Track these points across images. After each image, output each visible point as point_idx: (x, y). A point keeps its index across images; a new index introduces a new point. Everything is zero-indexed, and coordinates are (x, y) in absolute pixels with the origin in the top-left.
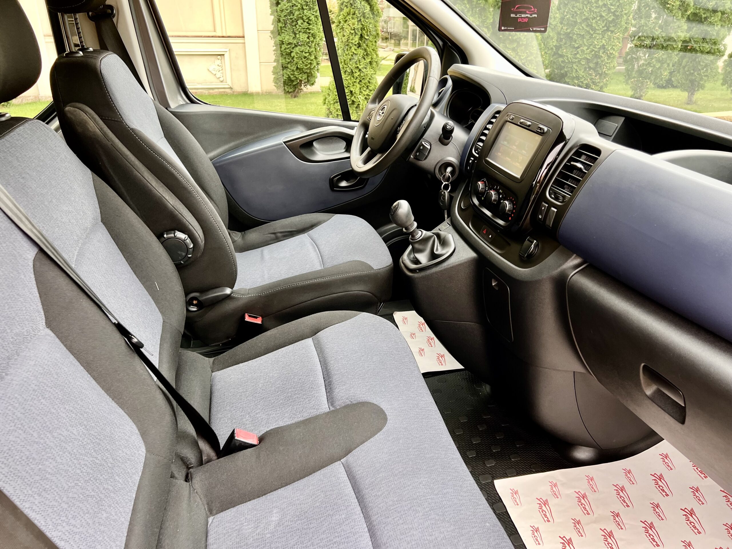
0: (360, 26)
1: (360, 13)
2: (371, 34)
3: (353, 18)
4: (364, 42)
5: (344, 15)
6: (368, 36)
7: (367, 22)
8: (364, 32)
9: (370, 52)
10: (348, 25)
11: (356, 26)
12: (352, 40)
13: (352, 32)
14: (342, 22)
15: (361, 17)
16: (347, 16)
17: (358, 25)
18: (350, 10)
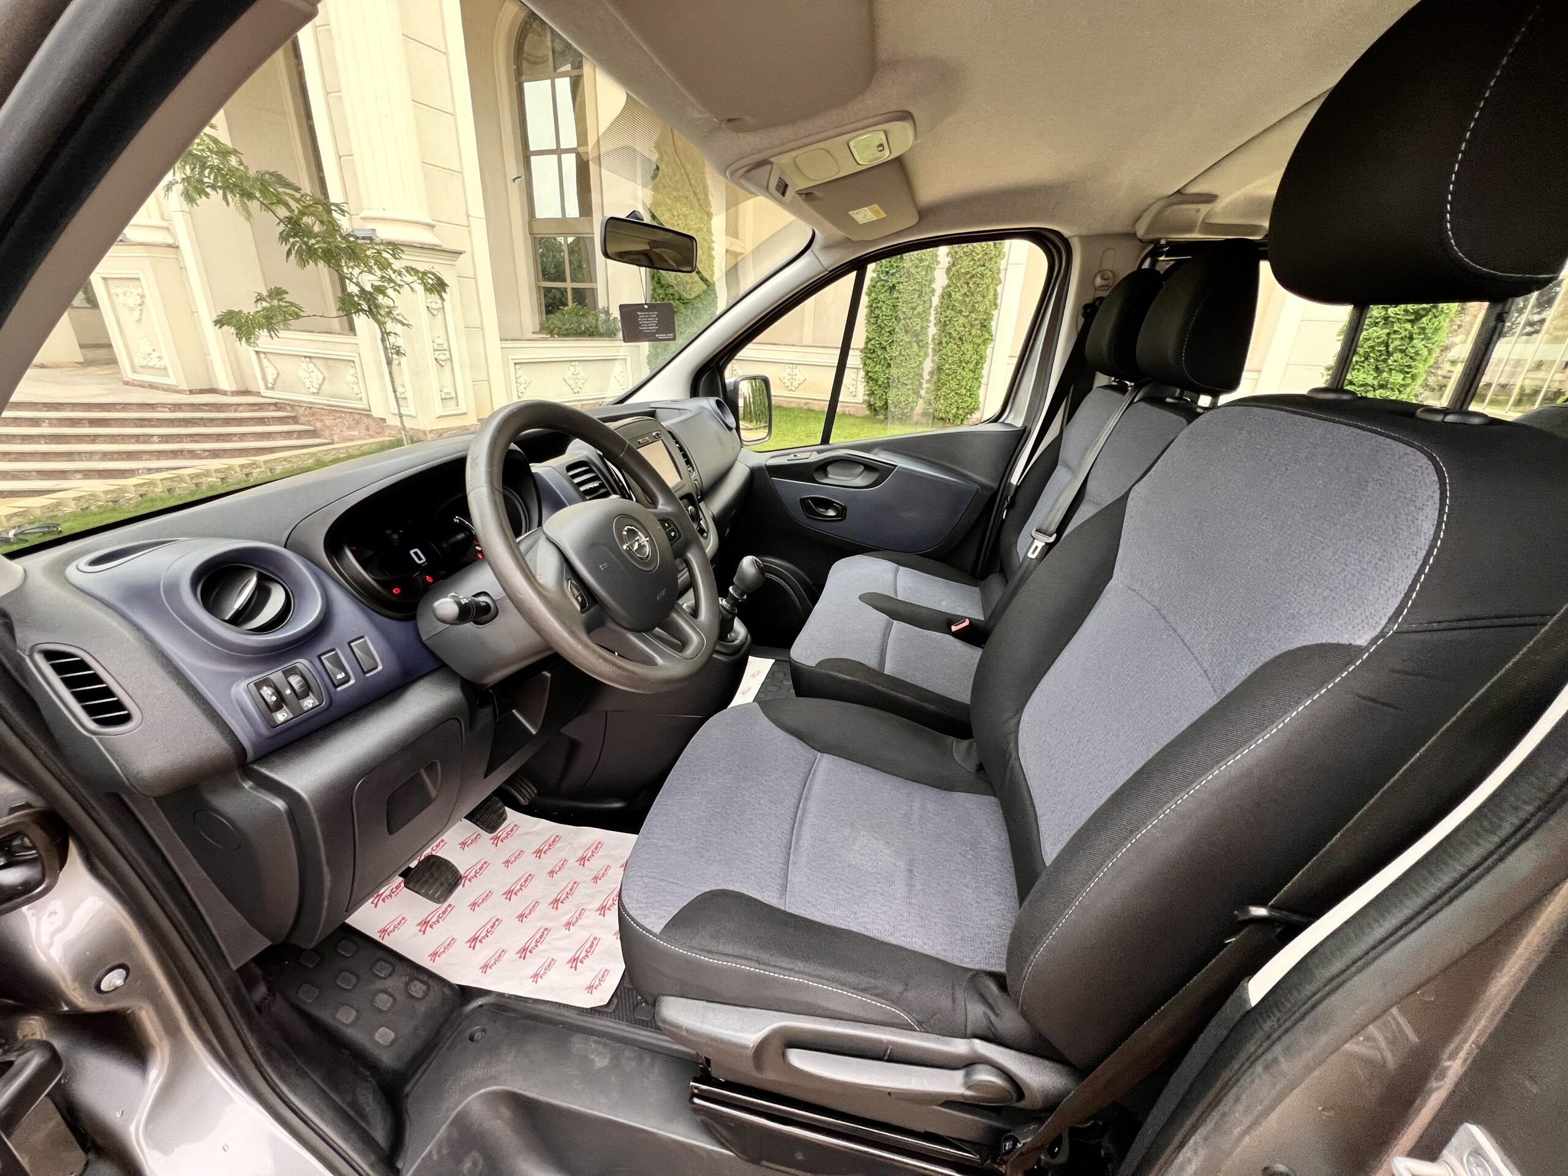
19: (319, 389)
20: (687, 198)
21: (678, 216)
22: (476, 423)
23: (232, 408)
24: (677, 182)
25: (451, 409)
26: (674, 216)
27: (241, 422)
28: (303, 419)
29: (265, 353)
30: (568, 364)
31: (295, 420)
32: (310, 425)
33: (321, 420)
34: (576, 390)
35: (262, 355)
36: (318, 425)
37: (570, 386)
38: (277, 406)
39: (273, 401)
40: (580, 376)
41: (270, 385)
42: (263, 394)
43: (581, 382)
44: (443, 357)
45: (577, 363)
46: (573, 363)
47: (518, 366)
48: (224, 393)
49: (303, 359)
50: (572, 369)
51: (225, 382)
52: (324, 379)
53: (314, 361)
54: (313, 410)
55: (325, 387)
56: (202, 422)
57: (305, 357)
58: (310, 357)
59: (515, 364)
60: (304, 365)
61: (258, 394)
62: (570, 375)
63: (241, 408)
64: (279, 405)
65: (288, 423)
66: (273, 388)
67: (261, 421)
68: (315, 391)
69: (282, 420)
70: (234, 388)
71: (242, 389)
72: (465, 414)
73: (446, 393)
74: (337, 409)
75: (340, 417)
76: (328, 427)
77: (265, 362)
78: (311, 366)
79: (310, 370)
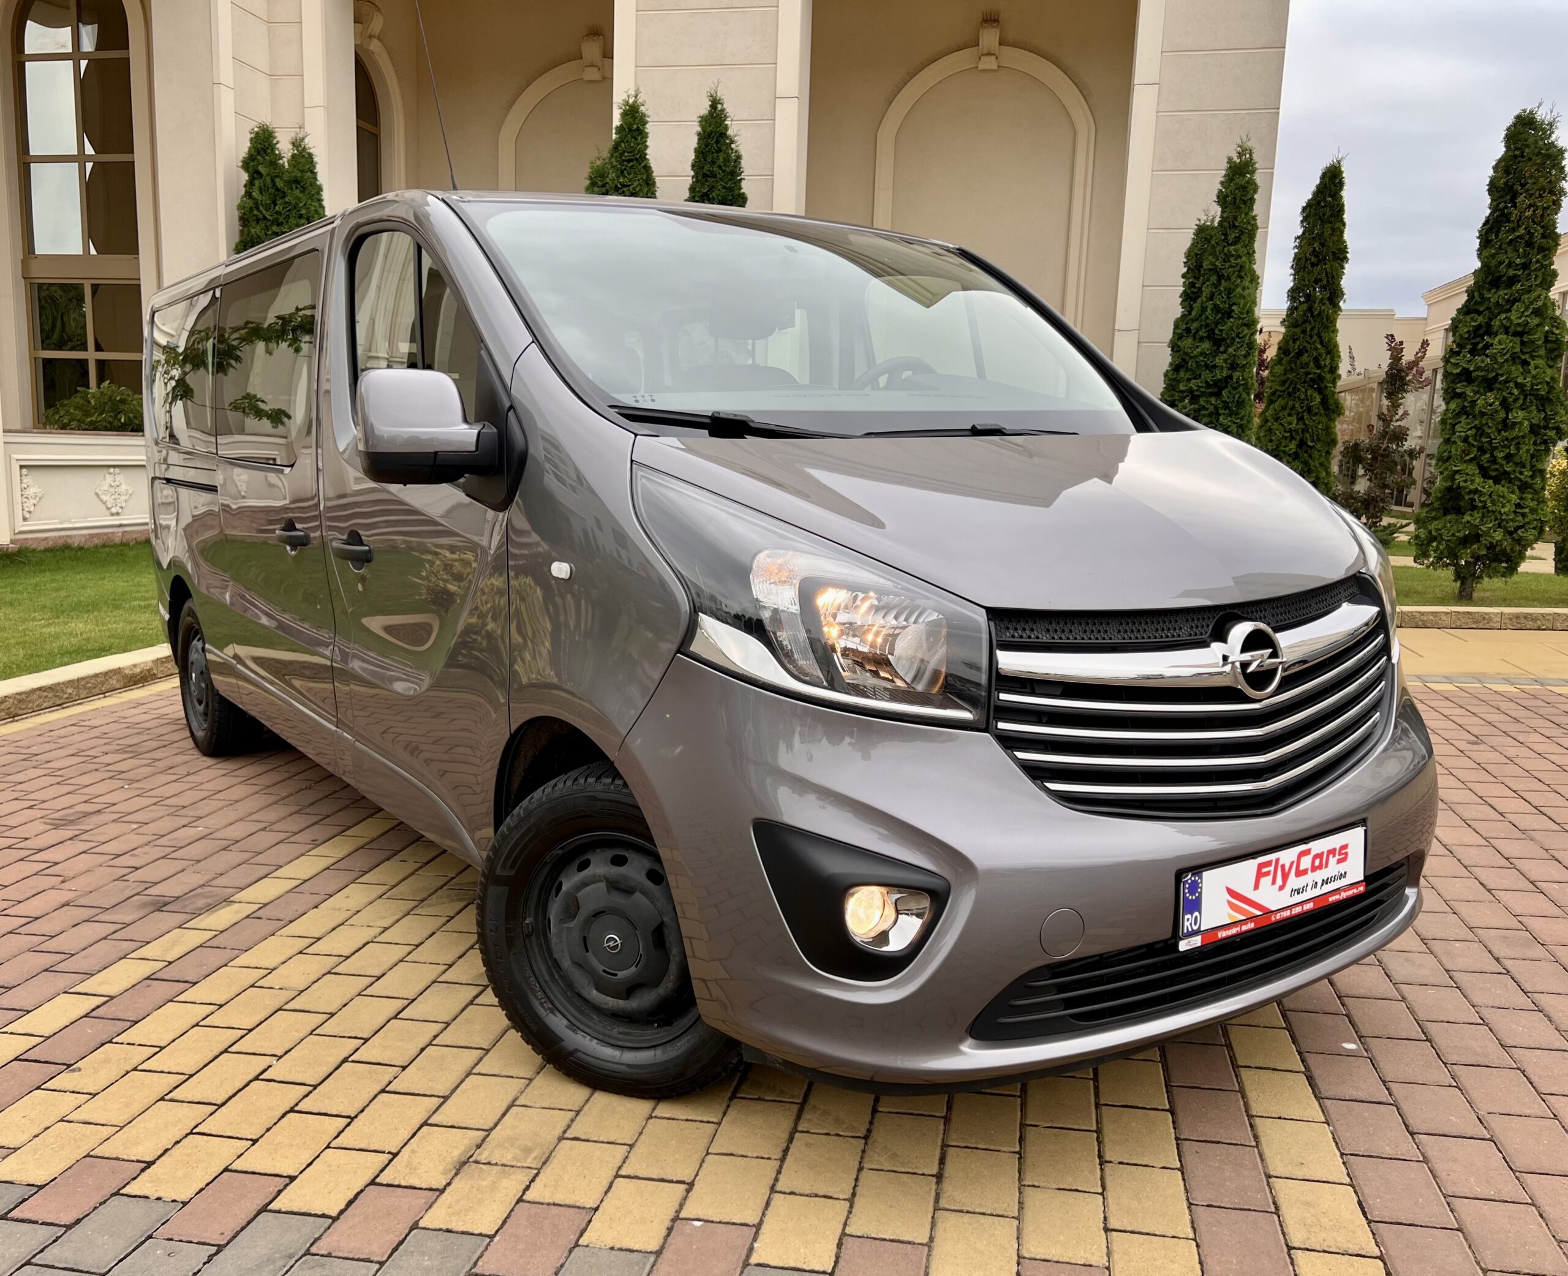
0: (1301, 426)
1: (1302, 407)
2: (1318, 439)
3: (1290, 415)
4: (1306, 452)
5: (1275, 410)
6: (1313, 441)
7: (1314, 421)
8: (1307, 435)
9: (1315, 466)
10: (1281, 424)
11: (1293, 426)
12: (1285, 447)
13: (1287, 435)
14: (1272, 420)
15: (1303, 412)
16: (1280, 411)
17: (1297, 424)
18: (1287, 403)
24: (277, 213)
30: (105, 470)
34: (114, 510)
37: (104, 503)
40: (123, 488)
43: (123, 498)
45: (117, 470)
46: (112, 470)
47: (24, 471)
50: (109, 479)
59: (21, 467)
62: (106, 488)
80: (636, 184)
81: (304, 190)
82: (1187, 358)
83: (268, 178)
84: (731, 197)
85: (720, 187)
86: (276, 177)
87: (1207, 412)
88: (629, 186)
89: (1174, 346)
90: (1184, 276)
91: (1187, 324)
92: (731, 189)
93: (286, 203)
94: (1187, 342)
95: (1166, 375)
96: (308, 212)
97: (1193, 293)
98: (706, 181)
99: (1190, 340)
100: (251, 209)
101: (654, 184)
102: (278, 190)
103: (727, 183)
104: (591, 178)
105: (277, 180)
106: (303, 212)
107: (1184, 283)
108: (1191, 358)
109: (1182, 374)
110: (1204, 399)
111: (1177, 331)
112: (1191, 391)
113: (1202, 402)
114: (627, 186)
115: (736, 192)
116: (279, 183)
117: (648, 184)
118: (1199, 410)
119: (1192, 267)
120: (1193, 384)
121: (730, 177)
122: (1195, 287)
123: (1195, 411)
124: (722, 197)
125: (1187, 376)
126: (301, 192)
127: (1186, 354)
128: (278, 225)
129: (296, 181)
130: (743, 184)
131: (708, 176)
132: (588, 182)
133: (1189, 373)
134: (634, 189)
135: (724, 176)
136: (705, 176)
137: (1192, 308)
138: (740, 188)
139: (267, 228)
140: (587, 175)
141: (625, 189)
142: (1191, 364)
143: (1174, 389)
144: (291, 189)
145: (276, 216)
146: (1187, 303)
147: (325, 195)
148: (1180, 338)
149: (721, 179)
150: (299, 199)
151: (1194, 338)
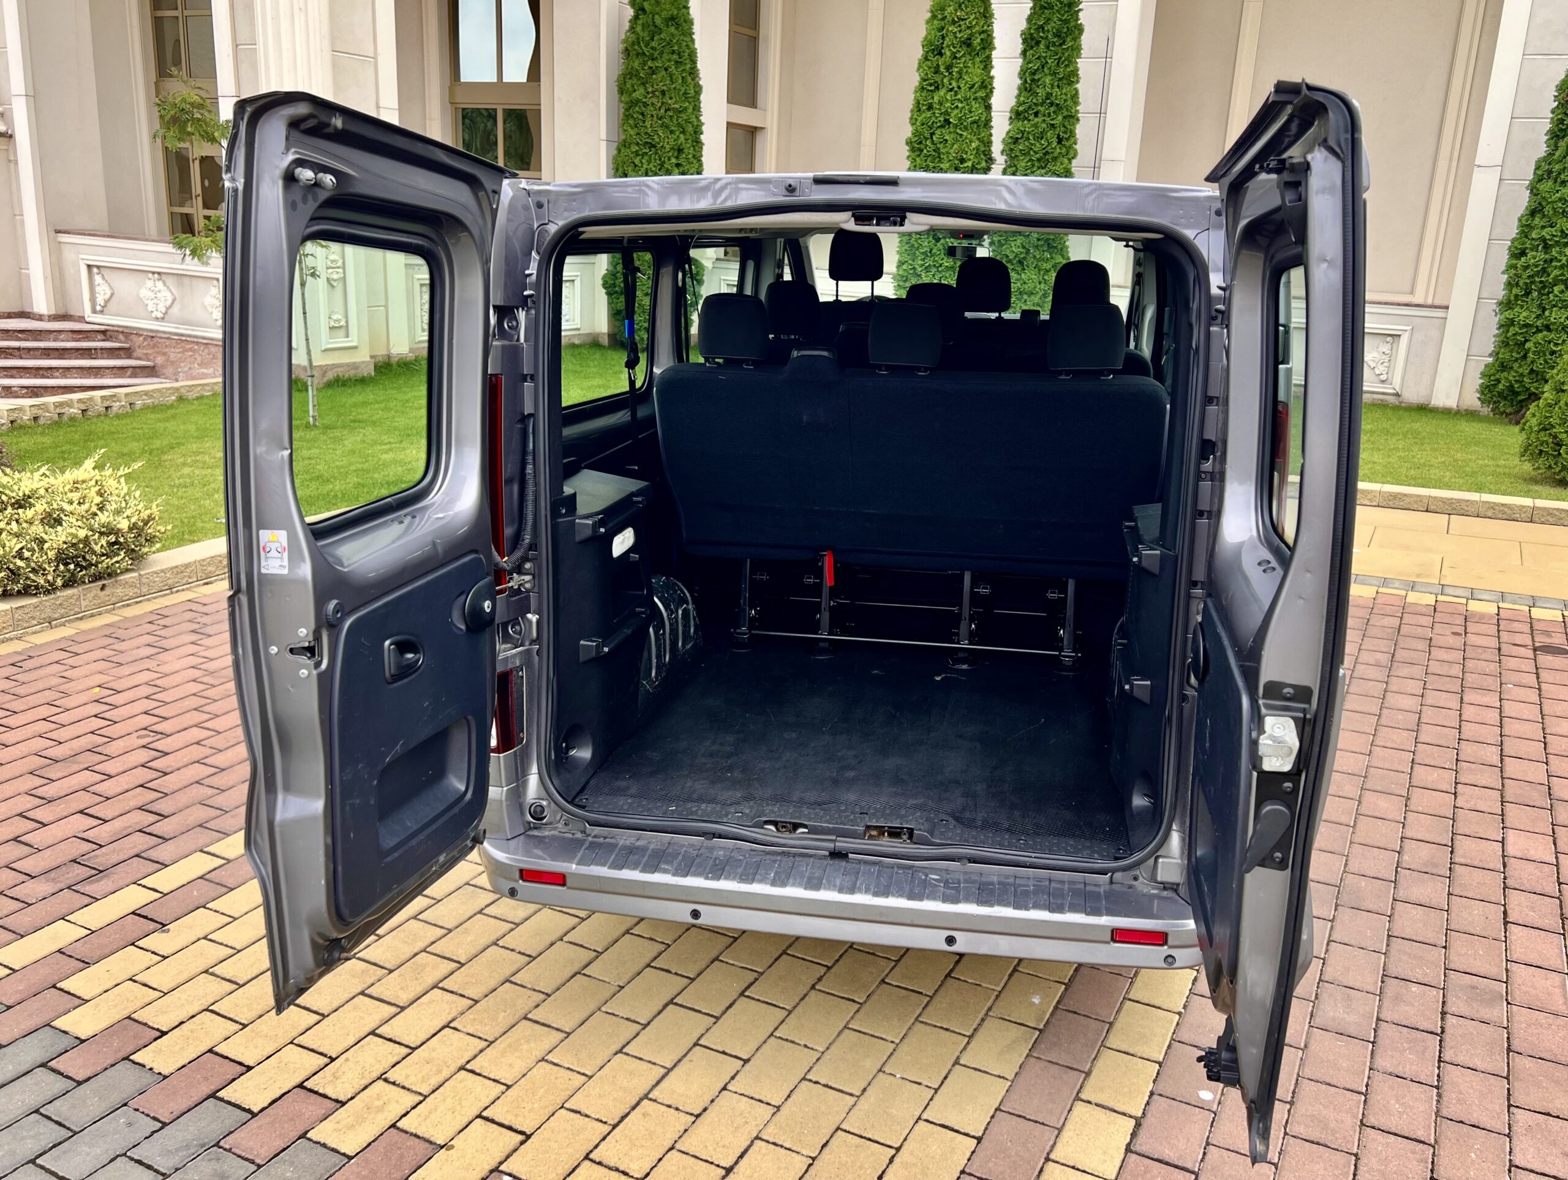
19: (165, 314)
20: (666, 69)
21: (653, 92)
22: (368, 359)
23: (52, 336)
24: (652, 48)
25: (341, 342)
26: (648, 93)
27: (62, 353)
28: (139, 352)
29: (98, 267)
31: (128, 353)
32: (148, 360)
33: (164, 354)
35: (95, 270)
36: (160, 360)
38: (105, 334)
39: (103, 328)
41: (98, 308)
42: (87, 320)
44: (335, 276)
48: (40, 318)
49: (150, 275)
51: (41, 304)
52: (174, 301)
53: (164, 277)
54: (155, 340)
55: (175, 310)
56: (17, 353)
57: (153, 273)
58: (159, 273)
60: (150, 284)
61: (81, 319)
63: (62, 336)
64: (108, 333)
65: (119, 357)
66: (102, 312)
67: (87, 353)
68: (160, 315)
69: (112, 353)
70: (53, 312)
71: (61, 312)
72: (355, 348)
73: (336, 321)
74: (189, 339)
75: (190, 350)
76: (172, 363)
77: (98, 279)
78: (160, 284)
79: (157, 289)
80: (972, 17)
81: (677, 27)
82: (1544, 203)
83: (651, 16)
84: (1065, 30)
85: (1055, 19)
86: (657, 13)
87: (1559, 264)
88: (966, 19)
89: (1534, 190)
90: (1553, 112)
91: (1550, 164)
92: (1066, 21)
93: (661, 39)
94: (1546, 186)
95: (1520, 220)
96: (680, 47)
97: (1561, 130)
98: (1043, 13)
99: (1550, 183)
100: (633, 43)
101: (992, 15)
102: (656, 26)
103: (1063, 15)
104: (932, 12)
105: (657, 17)
106: (676, 48)
107: (1552, 119)
108: (1549, 203)
109: (1537, 220)
110: (1557, 249)
111: (1538, 172)
112: (1544, 240)
113: (1554, 252)
114: (963, 20)
115: (1073, 24)
116: (658, 20)
117: (985, 17)
118: (1552, 260)
119: (1563, 102)
120: (1546, 233)
121: (1066, 9)
122: (1563, 124)
123: (1545, 261)
124: (1057, 30)
125: (1542, 223)
126: (677, 28)
127: (1544, 198)
128: (653, 60)
129: (672, 18)
130: (1081, 14)
131: (1045, 8)
132: (929, 15)
133: (1545, 220)
134: (970, 23)
135: (1061, 8)
136: (1043, 8)
137: (1556, 148)
138: (1078, 19)
139: (644, 63)
140: (928, 7)
141: (962, 23)
142: (1548, 210)
143: (1526, 237)
144: (668, 26)
145: (651, 51)
146: (1552, 142)
147: (696, 28)
148: (1540, 180)
149: (1058, 11)
150: (673, 35)
151: (1555, 182)
